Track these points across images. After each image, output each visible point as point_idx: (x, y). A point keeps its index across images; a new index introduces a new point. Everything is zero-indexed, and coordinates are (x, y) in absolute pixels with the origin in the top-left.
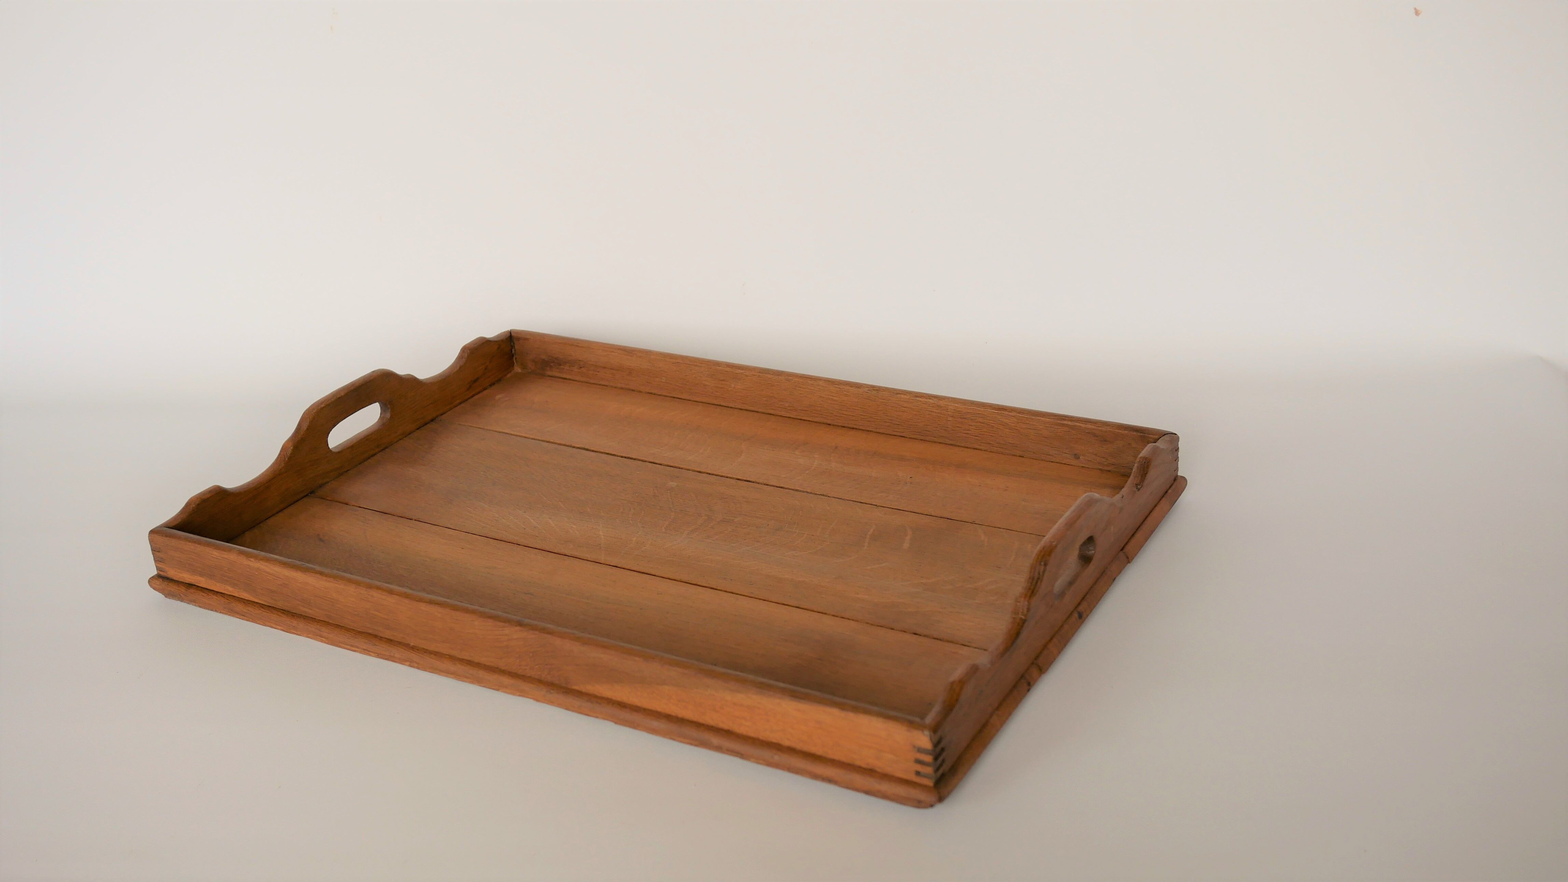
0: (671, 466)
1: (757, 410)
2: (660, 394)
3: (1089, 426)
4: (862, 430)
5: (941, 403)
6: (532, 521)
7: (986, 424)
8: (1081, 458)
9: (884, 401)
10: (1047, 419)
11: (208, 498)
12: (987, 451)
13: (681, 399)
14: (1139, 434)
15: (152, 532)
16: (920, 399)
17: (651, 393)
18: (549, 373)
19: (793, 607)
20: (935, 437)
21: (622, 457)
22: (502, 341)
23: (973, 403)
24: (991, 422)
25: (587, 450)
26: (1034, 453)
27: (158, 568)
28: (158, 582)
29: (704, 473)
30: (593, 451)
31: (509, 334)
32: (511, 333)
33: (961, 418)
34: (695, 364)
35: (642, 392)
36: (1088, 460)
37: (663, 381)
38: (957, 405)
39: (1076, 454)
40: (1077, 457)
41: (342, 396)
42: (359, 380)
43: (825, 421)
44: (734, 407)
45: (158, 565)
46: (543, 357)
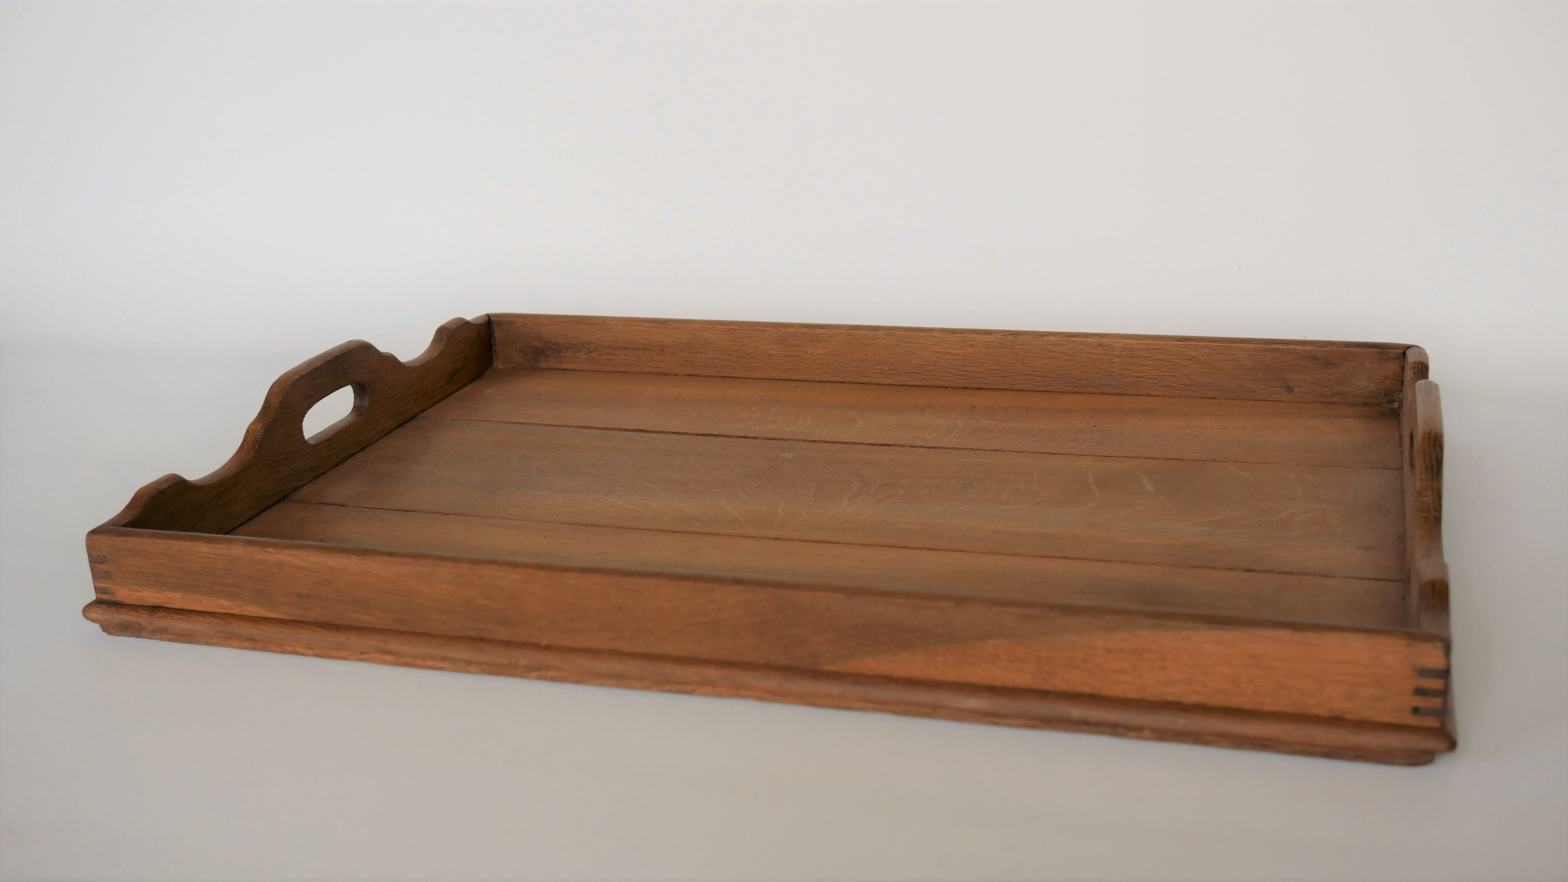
0: (770, 439)
1: (842, 380)
2: (704, 374)
3: (1309, 348)
4: (992, 389)
5: (1105, 341)
6: (622, 503)
7: (1167, 361)
8: (1295, 390)
9: (1024, 347)
10: (1251, 345)
11: (165, 489)
12: (1166, 397)
13: (735, 377)
14: (1375, 350)
15: (94, 532)
16: (1075, 339)
17: (691, 375)
18: (543, 365)
19: (1058, 558)
20: (1094, 387)
21: (697, 435)
22: (481, 324)
23: (1146, 337)
24: (1173, 357)
25: (645, 431)
26: (1232, 391)
27: (97, 590)
28: (99, 613)
29: (820, 441)
30: (654, 432)
31: (487, 319)
32: (489, 317)
33: (1131, 357)
34: (757, 328)
35: (678, 375)
36: (1305, 392)
37: (710, 357)
38: (1126, 341)
39: (1289, 387)
40: (1290, 389)
41: (318, 367)
42: (335, 349)
43: (940, 383)
44: (810, 379)
45: (100, 585)
46: (537, 344)
